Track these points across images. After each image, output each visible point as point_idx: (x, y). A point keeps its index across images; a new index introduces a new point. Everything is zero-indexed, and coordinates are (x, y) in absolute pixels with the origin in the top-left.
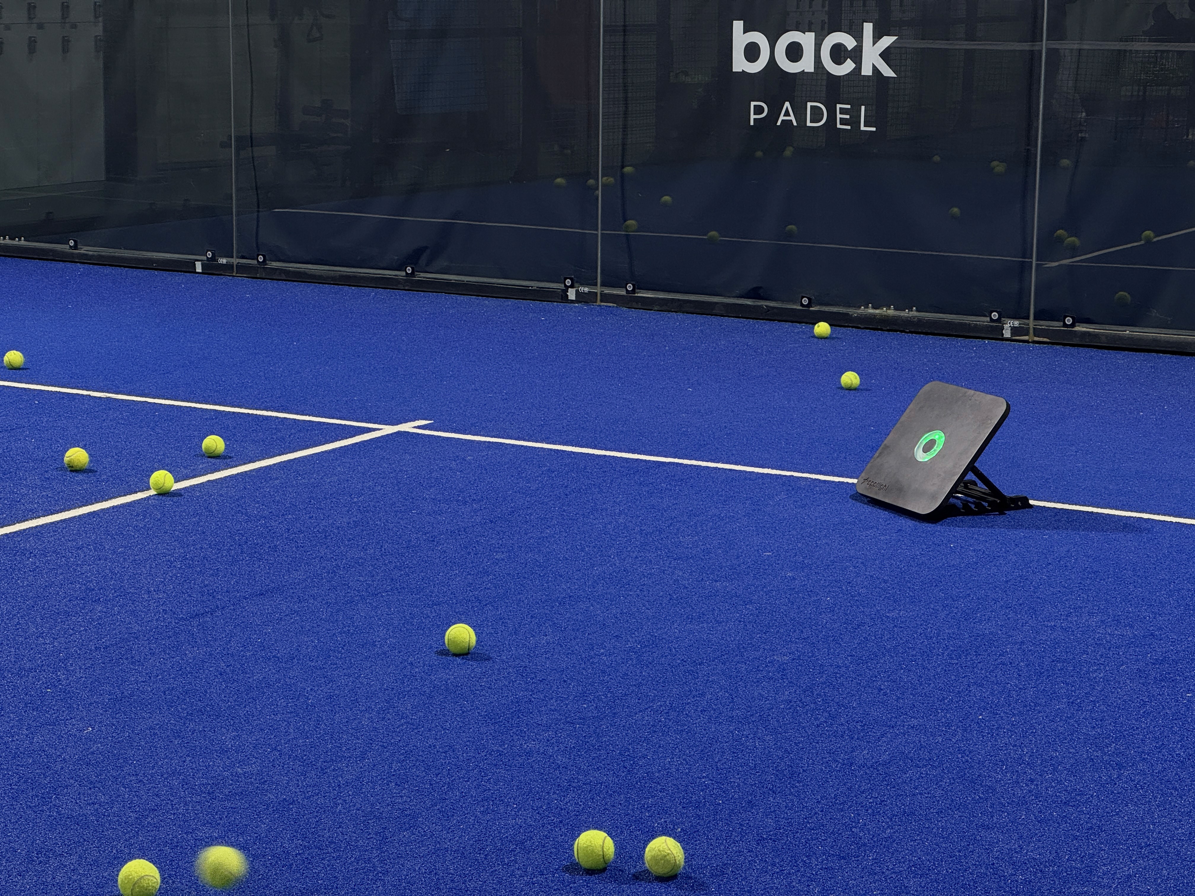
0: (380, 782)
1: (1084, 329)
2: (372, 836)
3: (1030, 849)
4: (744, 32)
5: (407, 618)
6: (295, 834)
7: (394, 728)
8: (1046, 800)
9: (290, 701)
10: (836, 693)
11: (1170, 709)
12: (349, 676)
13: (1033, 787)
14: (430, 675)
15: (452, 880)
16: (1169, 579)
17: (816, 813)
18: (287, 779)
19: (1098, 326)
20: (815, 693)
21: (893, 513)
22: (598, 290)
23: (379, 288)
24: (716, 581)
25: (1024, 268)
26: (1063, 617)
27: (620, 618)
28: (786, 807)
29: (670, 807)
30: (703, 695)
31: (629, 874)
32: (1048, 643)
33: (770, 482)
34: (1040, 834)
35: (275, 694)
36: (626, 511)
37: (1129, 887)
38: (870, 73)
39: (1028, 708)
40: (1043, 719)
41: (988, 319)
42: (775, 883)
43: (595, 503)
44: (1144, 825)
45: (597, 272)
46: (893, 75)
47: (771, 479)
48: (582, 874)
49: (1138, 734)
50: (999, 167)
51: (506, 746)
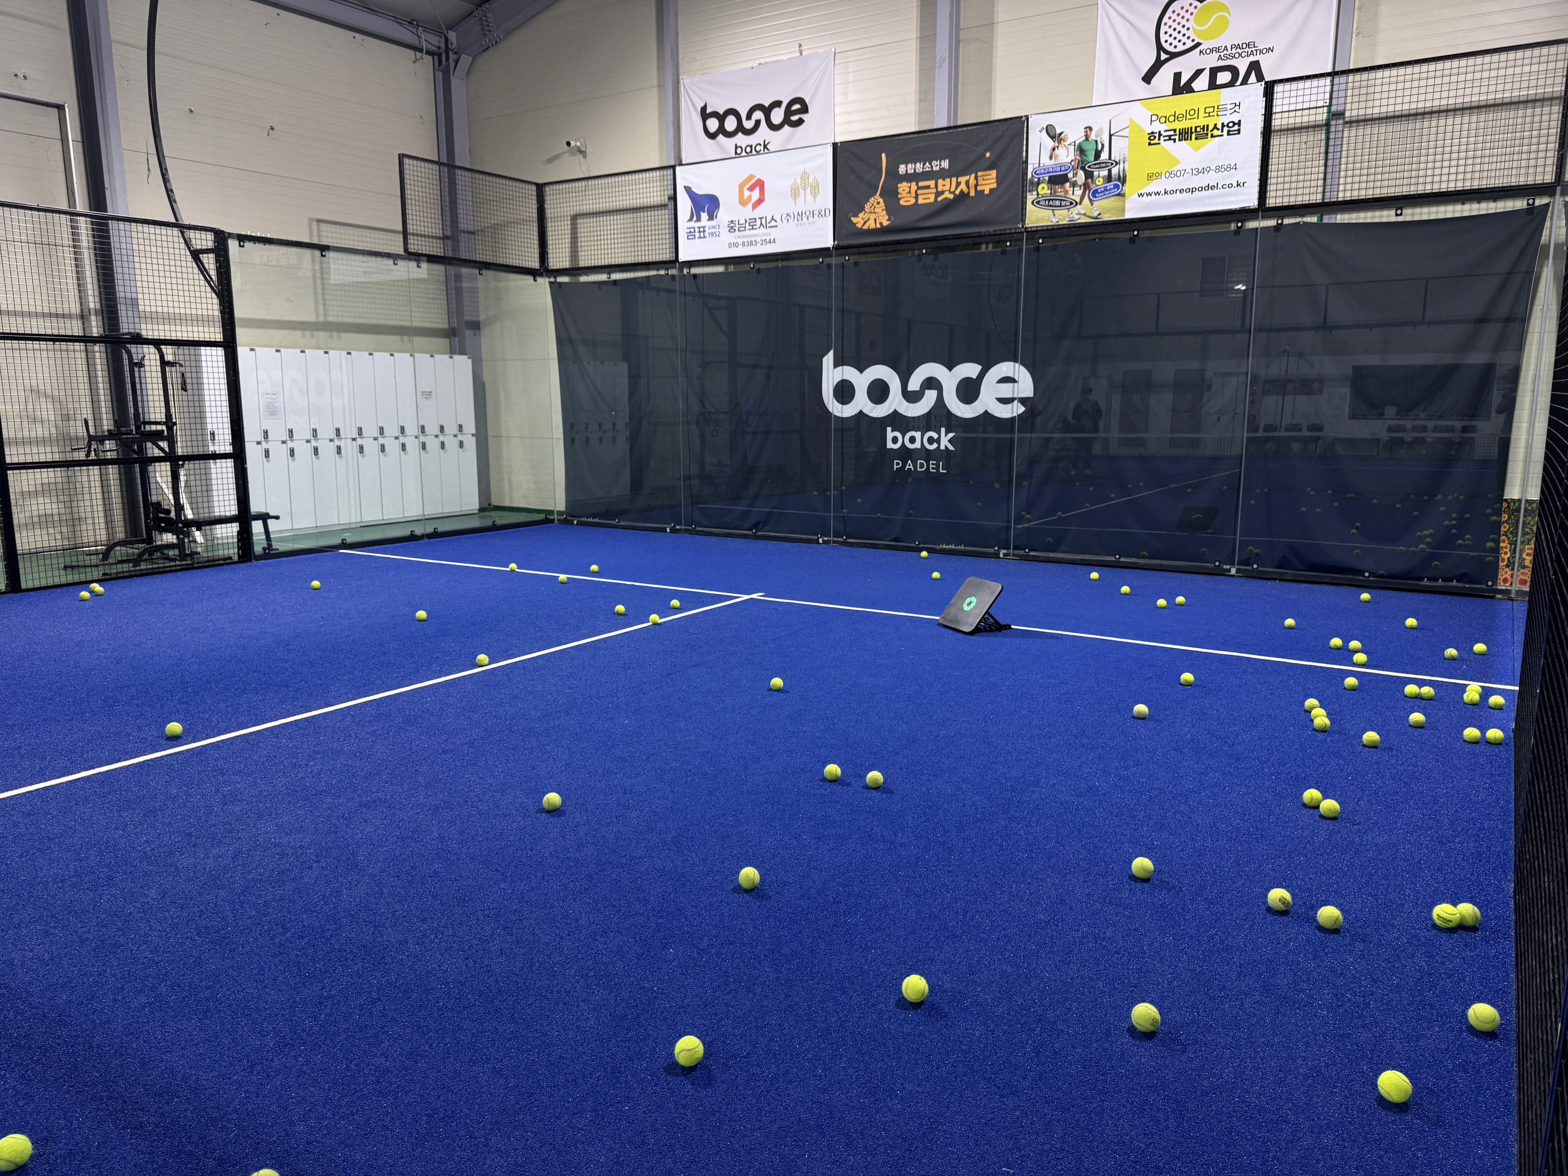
0: (744, 744)
1: (1034, 554)
2: (741, 766)
3: (1013, 772)
4: (892, 432)
5: (755, 675)
7: (750, 721)
8: (1019, 752)
9: (707, 710)
10: (931, 707)
11: (1071, 713)
12: (731, 699)
13: (1014, 746)
14: (764, 699)
16: (1070, 659)
17: (924, 757)
18: (707, 742)
19: (1039, 553)
20: (923, 707)
21: (954, 631)
22: (832, 539)
23: (742, 538)
24: (881, 660)
25: (1008, 528)
26: (1026, 675)
27: (842, 675)
30: (876, 707)
31: (847, 782)
32: (1020, 686)
34: (1017, 766)
35: (701, 707)
36: (844, 630)
37: (1055, 788)
38: (944, 448)
39: (1011, 713)
40: (1018, 717)
41: (993, 550)
43: (831, 627)
44: (1060, 762)
45: (831, 532)
46: (954, 449)
48: (828, 782)
49: (1057, 724)
50: (998, 486)
51: (796, 729)
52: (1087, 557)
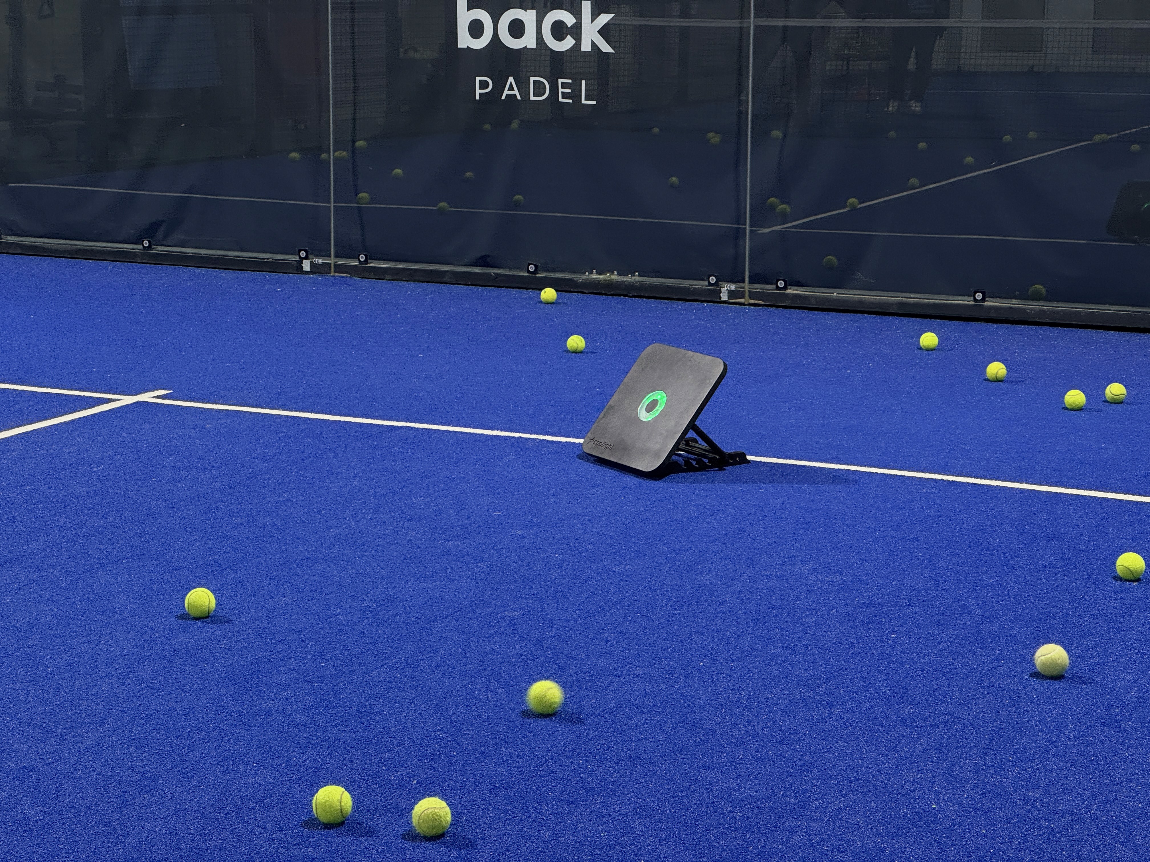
0: (120, 747)
1: (796, 292)
2: (112, 800)
3: (748, 786)
4: (468, 10)
5: (148, 583)
6: (35, 801)
7: (134, 693)
8: (762, 740)
9: (29, 669)
10: (565, 646)
11: (876, 649)
12: (89, 643)
13: (750, 728)
14: (170, 639)
15: (192, 840)
16: (875, 527)
17: (546, 761)
18: (27, 746)
19: (809, 289)
20: (545, 646)
21: (618, 472)
22: (332, 261)
23: (117, 261)
24: (448, 541)
25: (738, 235)
26: (777, 567)
27: (356, 578)
28: (518, 756)
29: (406, 760)
30: (437, 651)
31: (367, 827)
32: (764, 591)
33: (500, 443)
34: (756, 772)
35: (14, 663)
36: (361, 474)
37: (841, 820)
38: (589, 49)
39: (746, 653)
40: (759, 663)
41: (706, 283)
42: (507, 830)
43: (330, 467)
44: (853, 761)
45: (330, 244)
46: (611, 51)
47: (500, 440)
48: (321, 828)
49: (847, 674)
50: (714, 138)
51: (246, 706)
52: (913, 298)
